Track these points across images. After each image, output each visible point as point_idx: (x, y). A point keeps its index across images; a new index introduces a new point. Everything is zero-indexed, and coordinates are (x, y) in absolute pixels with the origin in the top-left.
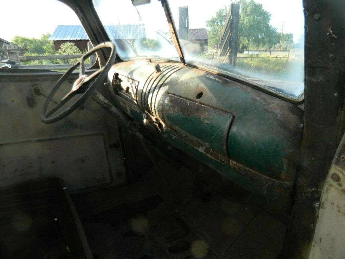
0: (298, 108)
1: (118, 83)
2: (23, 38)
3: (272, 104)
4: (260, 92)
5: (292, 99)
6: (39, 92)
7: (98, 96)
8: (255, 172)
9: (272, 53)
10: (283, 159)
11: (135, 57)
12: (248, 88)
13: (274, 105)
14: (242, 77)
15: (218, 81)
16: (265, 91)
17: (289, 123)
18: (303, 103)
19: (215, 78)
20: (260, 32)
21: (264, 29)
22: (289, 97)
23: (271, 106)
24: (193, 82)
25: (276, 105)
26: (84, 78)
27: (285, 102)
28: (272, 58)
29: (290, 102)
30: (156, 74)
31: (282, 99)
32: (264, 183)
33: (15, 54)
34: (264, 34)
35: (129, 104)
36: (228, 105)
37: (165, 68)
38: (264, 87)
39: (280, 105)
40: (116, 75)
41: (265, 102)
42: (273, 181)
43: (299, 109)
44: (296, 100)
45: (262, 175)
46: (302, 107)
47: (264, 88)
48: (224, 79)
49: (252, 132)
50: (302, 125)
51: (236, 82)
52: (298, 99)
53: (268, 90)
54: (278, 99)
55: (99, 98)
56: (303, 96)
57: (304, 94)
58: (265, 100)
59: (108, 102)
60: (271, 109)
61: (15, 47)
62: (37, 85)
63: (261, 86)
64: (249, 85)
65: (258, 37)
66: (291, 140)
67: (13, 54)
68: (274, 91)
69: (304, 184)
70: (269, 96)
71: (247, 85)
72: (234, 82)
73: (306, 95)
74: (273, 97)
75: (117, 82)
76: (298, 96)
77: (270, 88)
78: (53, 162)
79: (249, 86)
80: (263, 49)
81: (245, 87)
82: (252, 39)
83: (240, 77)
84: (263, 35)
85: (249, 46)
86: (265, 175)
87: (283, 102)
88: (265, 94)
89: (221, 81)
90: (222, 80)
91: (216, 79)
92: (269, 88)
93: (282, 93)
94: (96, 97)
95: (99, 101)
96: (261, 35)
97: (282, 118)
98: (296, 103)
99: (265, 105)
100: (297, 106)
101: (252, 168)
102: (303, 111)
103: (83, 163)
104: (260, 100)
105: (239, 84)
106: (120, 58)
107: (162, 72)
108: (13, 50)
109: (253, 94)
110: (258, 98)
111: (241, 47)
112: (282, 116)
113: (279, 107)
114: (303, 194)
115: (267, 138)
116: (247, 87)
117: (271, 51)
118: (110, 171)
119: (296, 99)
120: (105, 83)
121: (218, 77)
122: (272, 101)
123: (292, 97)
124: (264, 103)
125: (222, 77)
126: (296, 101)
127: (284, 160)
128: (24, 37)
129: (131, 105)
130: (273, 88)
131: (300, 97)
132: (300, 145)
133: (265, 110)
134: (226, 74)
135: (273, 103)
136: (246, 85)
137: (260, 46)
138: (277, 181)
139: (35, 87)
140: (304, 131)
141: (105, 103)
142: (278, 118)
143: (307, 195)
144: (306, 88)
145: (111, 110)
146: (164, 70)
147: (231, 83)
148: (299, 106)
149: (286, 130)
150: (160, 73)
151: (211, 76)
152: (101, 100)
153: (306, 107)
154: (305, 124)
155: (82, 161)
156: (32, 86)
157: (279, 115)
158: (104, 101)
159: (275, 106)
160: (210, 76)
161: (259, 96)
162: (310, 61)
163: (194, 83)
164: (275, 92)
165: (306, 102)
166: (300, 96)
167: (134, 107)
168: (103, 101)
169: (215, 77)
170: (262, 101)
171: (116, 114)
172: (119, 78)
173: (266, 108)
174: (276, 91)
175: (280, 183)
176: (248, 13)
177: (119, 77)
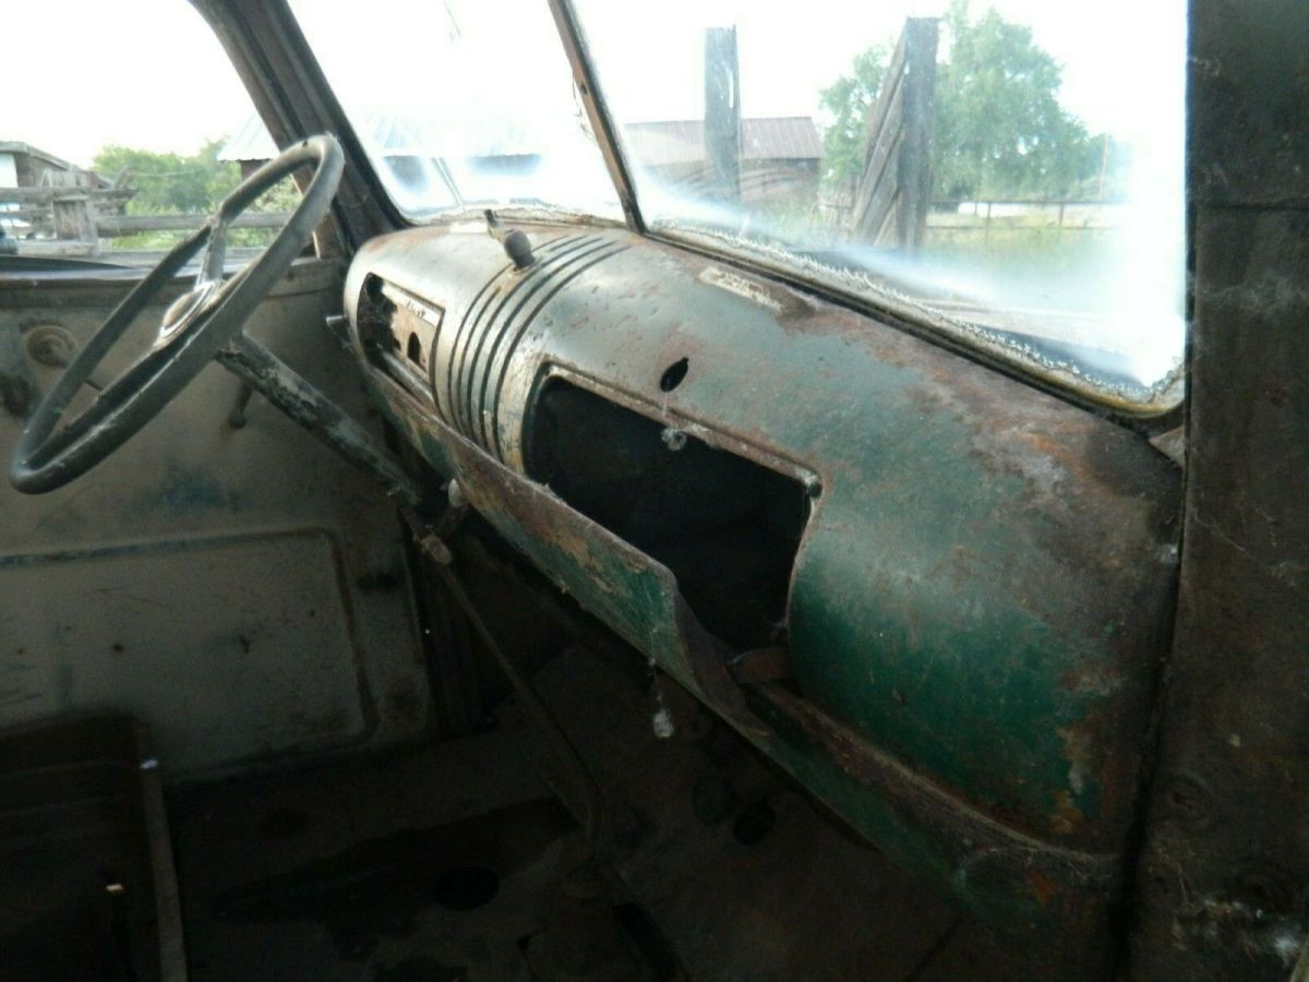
0: (1152, 448)
1: (379, 318)
2: (133, 152)
3: (1014, 423)
4: (959, 359)
5: (1120, 399)
6: (49, 351)
7: (272, 372)
8: (918, 780)
9: (1069, 209)
10: (1062, 732)
11: (451, 208)
12: (898, 339)
13: (1025, 433)
14: (874, 286)
15: (764, 307)
16: (980, 357)
17: (1103, 535)
18: (1178, 425)
19: (752, 292)
20: (1023, 134)
21: (1041, 120)
22: (1104, 390)
23: (1005, 435)
24: (655, 311)
25: (1034, 432)
26: (204, 293)
27: (1081, 413)
28: (1069, 228)
29: (1108, 413)
30: (510, 278)
31: (1069, 396)
32: (967, 842)
33: (78, 208)
34: (1040, 141)
35: (414, 406)
36: (797, 425)
37: (553, 249)
38: (977, 335)
39: (1053, 430)
40: (373, 284)
41: (976, 410)
42: (1012, 841)
43: (1160, 455)
44: (1140, 406)
45: (956, 803)
46: (1175, 445)
47: (980, 343)
48: (790, 295)
49: (903, 573)
50: (1174, 550)
51: (847, 310)
52: (1151, 401)
53: (996, 348)
54: (1047, 399)
55: (275, 381)
56: (1181, 384)
57: (1183, 374)
58: (976, 402)
59: (319, 400)
60: (1005, 451)
61: (78, 183)
62: (44, 323)
63: (964, 328)
64: (907, 326)
65: (1014, 152)
66: (1109, 629)
67: (70, 208)
68: (1029, 356)
69: (1180, 871)
70: (1002, 381)
71: (897, 327)
72: (837, 308)
73: (1195, 382)
74: (1020, 386)
75: (377, 311)
76: (1154, 385)
77: (1008, 342)
78: (118, 648)
79: (912, 333)
80: (1032, 196)
81: (886, 333)
82: (991, 158)
83: (868, 287)
84: (1036, 141)
85: (980, 184)
86: (973, 802)
87: (1073, 413)
88: (981, 370)
89: (776, 306)
90: (780, 301)
91: (757, 294)
92: (1002, 339)
93: (1070, 365)
94: (261, 378)
95: (276, 395)
96: (1028, 142)
97: (1063, 506)
98: (1141, 421)
99: (977, 429)
100: (1145, 436)
101: (908, 761)
102: (1178, 470)
103: (247, 651)
104: (951, 405)
105: (858, 318)
106: (400, 212)
107: (535, 268)
108: (71, 192)
109: (922, 370)
110: (944, 393)
111: (946, 187)
112: (1059, 490)
113: (1047, 444)
114: (1177, 928)
115: (978, 611)
116: (898, 332)
117: (1063, 204)
118: (364, 686)
119: (1140, 402)
120: (328, 319)
121: (765, 286)
122: (1014, 409)
123: (1122, 389)
124: (969, 420)
125: (783, 285)
126: (1141, 412)
127: (1069, 736)
128: (136, 150)
129: (422, 413)
130: (1022, 339)
131: (1164, 392)
132: (1162, 659)
133: (976, 454)
134: (807, 274)
135: (1020, 420)
136: (891, 324)
137: (1022, 185)
138: (1033, 841)
139: (34, 330)
140: (1184, 583)
141: (305, 403)
142: (1039, 501)
143: (1195, 930)
144: (1197, 340)
145: (337, 434)
146: (549, 257)
147: (823, 313)
148: (1155, 441)
149: (1083, 570)
150: (527, 270)
151: (735, 284)
152: (285, 389)
153: (1194, 450)
154: (1186, 546)
155: (245, 643)
156: (23, 329)
157: (1045, 486)
158: (303, 396)
159: (1030, 435)
160: (730, 284)
161: (948, 383)
162: (1218, 171)
163: (657, 314)
164: (1035, 361)
165: (1194, 418)
166: (1161, 382)
167: (433, 422)
168: (296, 397)
169: (751, 287)
170: (960, 408)
171: (358, 450)
172: (383, 296)
173: (979, 444)
174: (1037, 356)
175: (1048, 855)
176: (978, 57)
177: (387, 291)
